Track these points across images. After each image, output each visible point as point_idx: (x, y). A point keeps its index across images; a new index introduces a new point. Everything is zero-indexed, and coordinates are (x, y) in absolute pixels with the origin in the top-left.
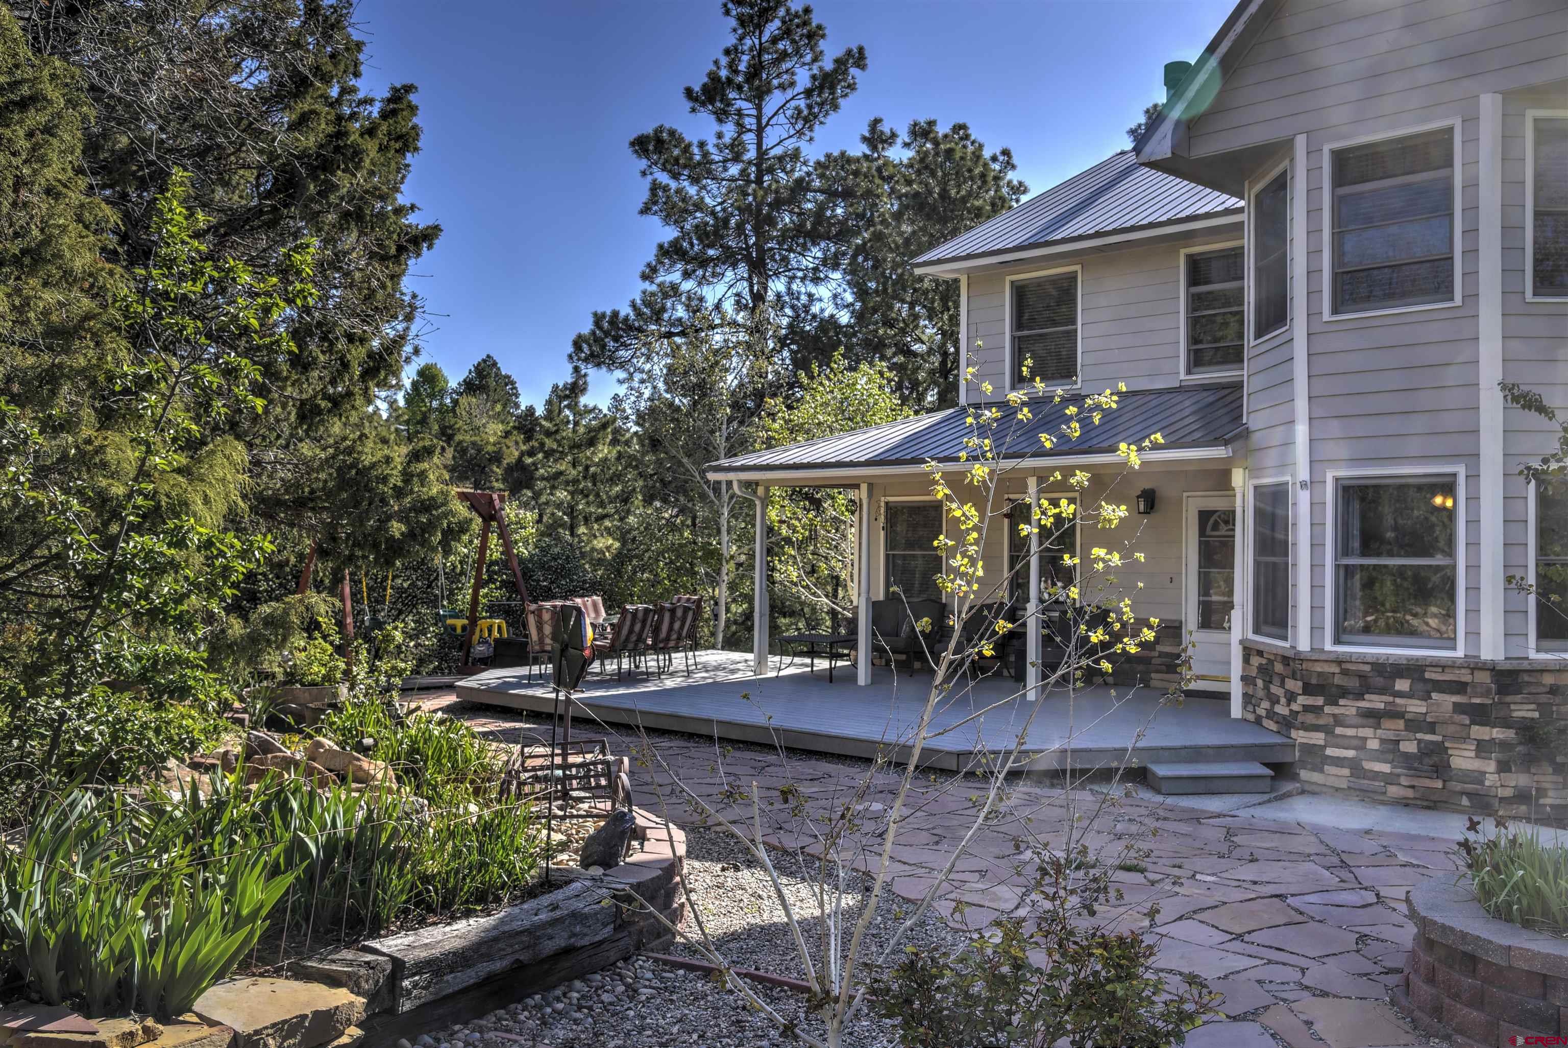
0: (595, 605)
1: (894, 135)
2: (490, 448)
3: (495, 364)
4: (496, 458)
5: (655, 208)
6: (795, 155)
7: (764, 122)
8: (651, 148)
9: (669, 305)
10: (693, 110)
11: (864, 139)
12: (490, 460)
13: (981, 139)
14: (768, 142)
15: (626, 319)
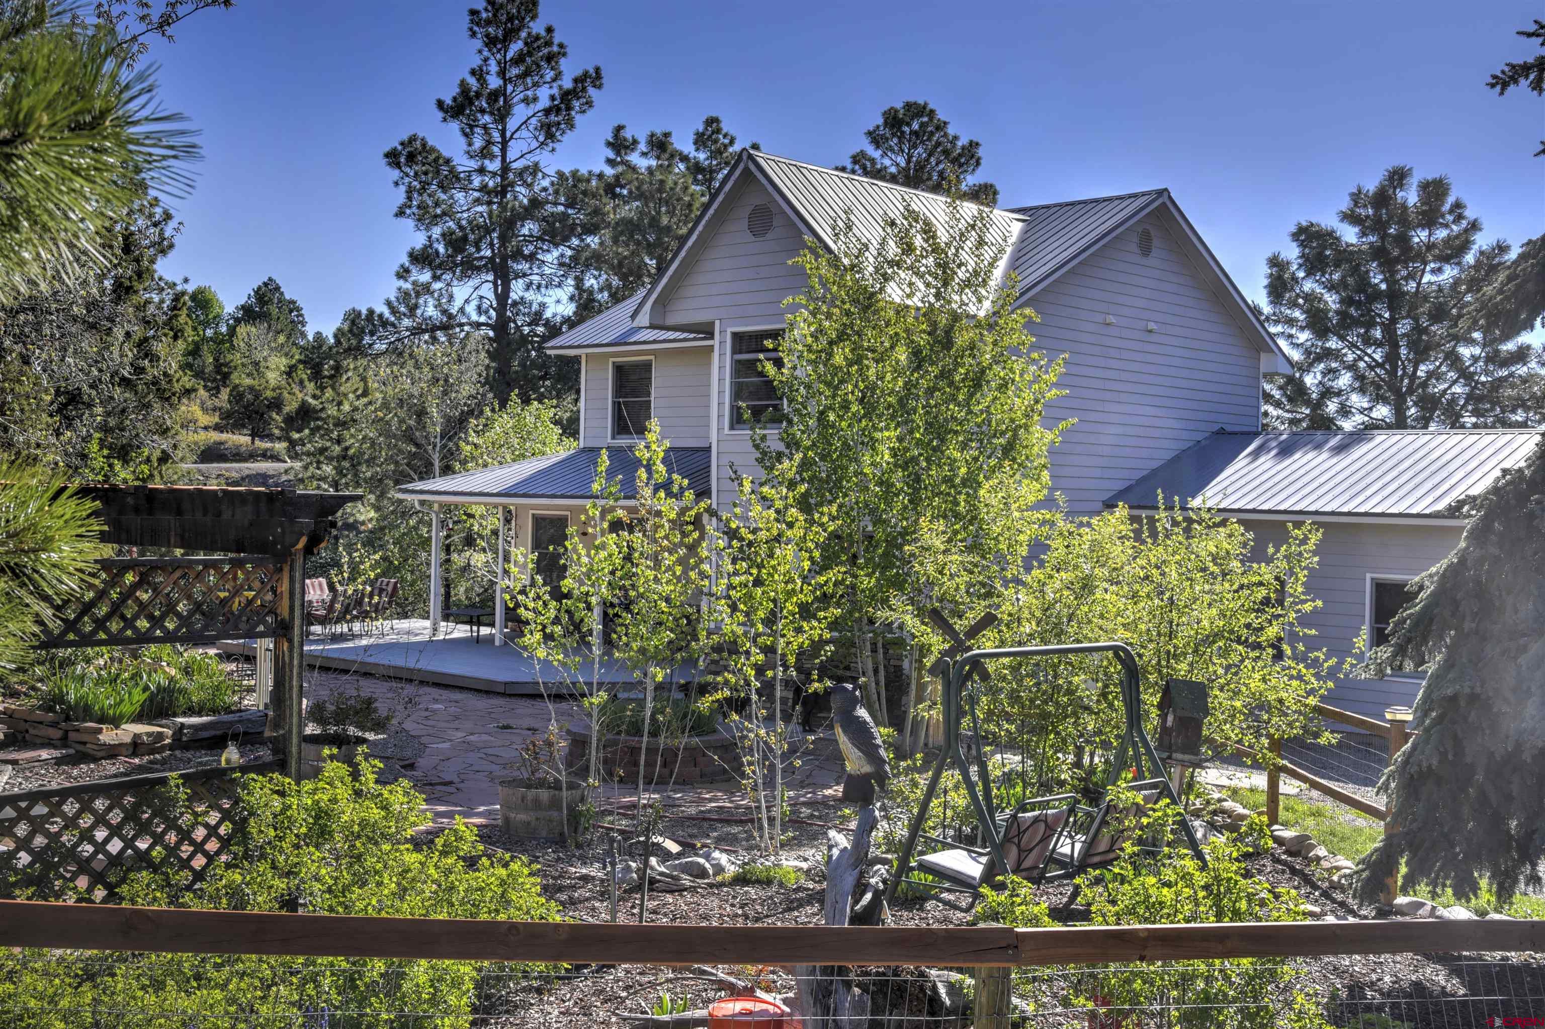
0: (320, 585)
1: (635, 142)
2: (269, 394)
3: (278, 288)
4: (276, 404)
5: (408, 211)
6: (535, 169)
7: (508, 134)
8: (402, 160)
9: (421, 301)
10: (445, 120)
11: (609, 144)
12: (268, 407)
13: (732, 132)
14: (511, 155)
15: (381, 316)
